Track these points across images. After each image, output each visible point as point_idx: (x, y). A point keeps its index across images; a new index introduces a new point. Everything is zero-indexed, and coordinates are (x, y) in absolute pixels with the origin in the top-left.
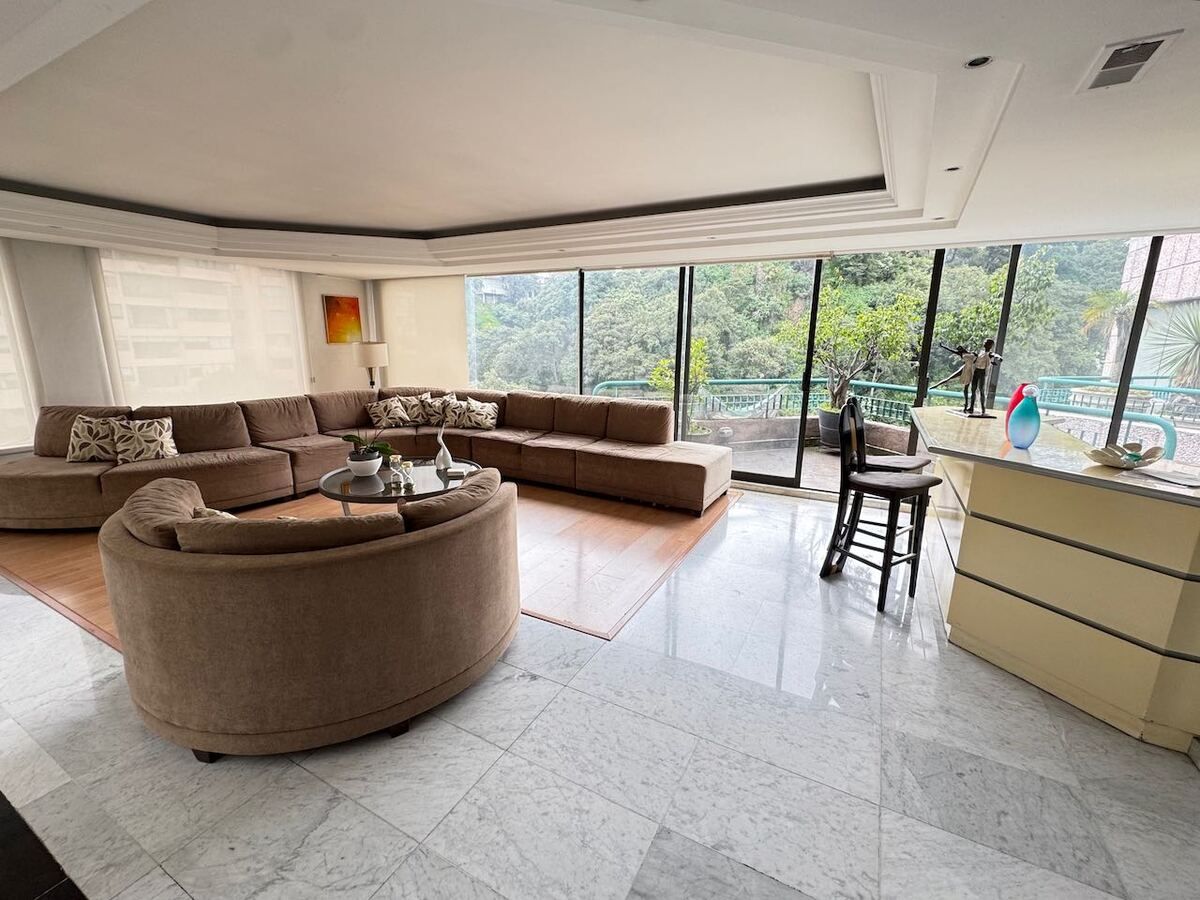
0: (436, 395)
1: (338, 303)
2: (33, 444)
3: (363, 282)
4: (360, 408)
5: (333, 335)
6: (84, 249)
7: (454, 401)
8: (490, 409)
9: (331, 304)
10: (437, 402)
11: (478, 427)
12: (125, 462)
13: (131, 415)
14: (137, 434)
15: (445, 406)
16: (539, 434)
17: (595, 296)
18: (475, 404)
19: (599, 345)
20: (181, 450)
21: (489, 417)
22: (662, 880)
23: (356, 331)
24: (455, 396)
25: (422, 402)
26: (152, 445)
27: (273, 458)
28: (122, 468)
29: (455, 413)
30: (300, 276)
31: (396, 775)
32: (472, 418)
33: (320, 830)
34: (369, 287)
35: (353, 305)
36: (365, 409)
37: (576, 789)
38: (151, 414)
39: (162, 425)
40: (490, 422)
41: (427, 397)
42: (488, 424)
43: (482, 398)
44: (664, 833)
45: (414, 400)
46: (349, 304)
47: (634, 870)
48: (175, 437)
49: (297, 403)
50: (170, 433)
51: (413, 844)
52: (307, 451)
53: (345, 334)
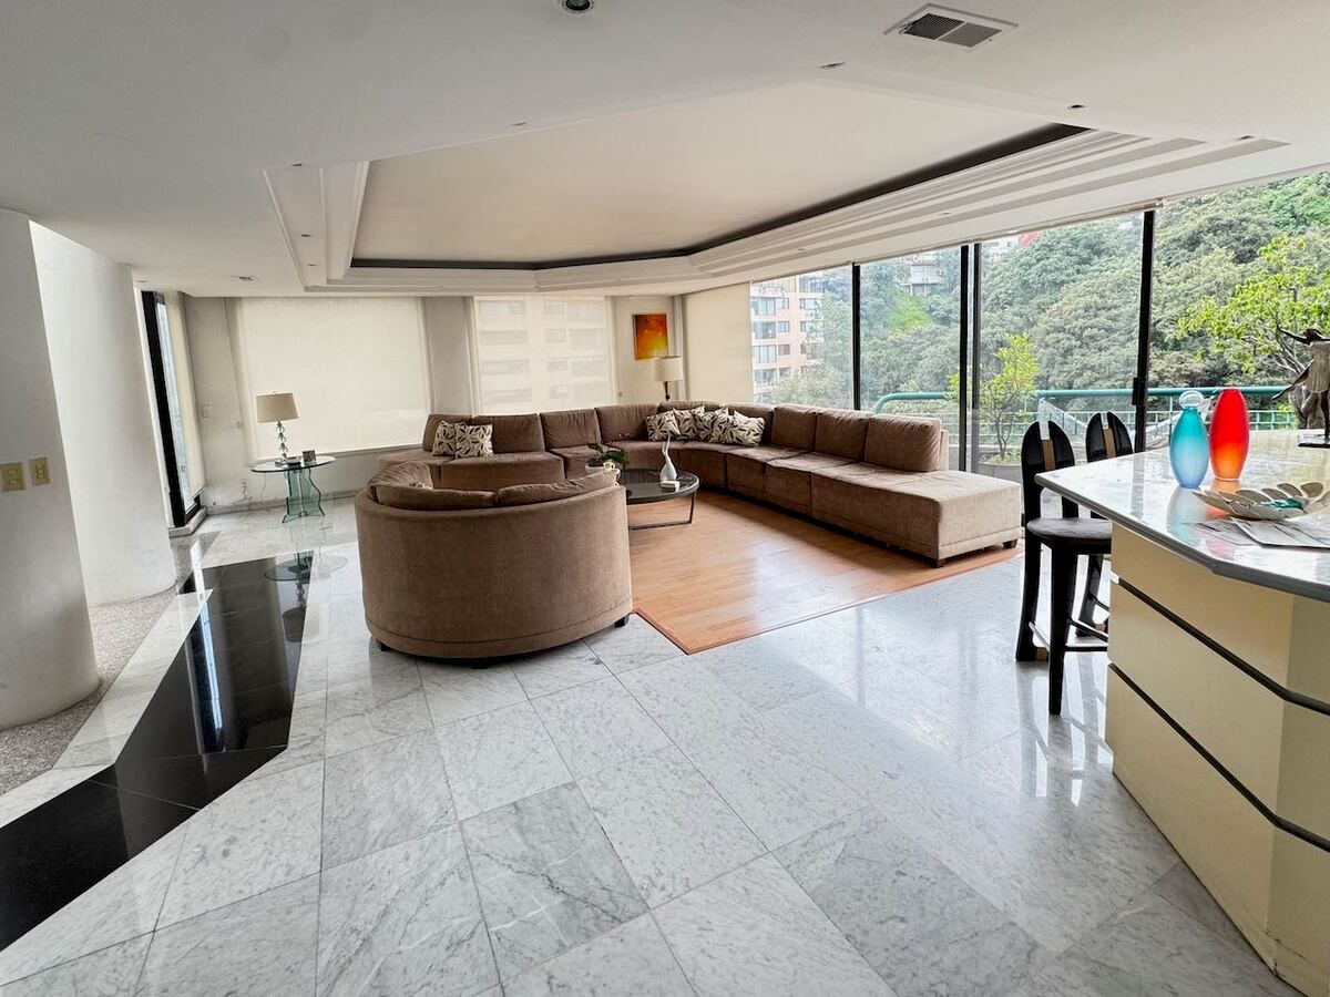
0: (710, 408)
1: (646, 321)
2: (421, 442)
3: (673, 298)
4: (640, 421)
5: (641, 352)
6: (464, 298)
7: (726, 416)
8: (755, 424)
9: (641, 322)
10: (708, 417)
11: (739, 444)
12: (459, 457)
13: (469, 422)
14: (468, 436)
15: (714, 419)
16: (794, 453)
17: (1070, 271)
18: (740, 418)
19: (1074, 342)
20: (496, 450)
21: (752, 433)
22: (539, 808)
23: (662, 346)
24: (727, 411)
25: (694, 415)
26: (476, 446)
27: (550, 462)
28: (457, 461)
29: (721, 428)
30: (614, 299)
31: (457, 690)
32: (735, 435)
33: (398, 701)
34: (678, 303)
35: (661, 321)
36: (644, 421)
37: (546, 737)
38: (481, 421)
39: (485, 430)
40: (752, 438)
41: (700, 412)
42: (750, 441)
43: (749, 412)
44: (572, 786)
45: (687, 414)
46: (657, 321)
47: (528, 794)
48: (492, 440)
49: (586, 415)
50: (490, 436)
51: (431, 726)
52: (578, 458)
53: (652, 349)
